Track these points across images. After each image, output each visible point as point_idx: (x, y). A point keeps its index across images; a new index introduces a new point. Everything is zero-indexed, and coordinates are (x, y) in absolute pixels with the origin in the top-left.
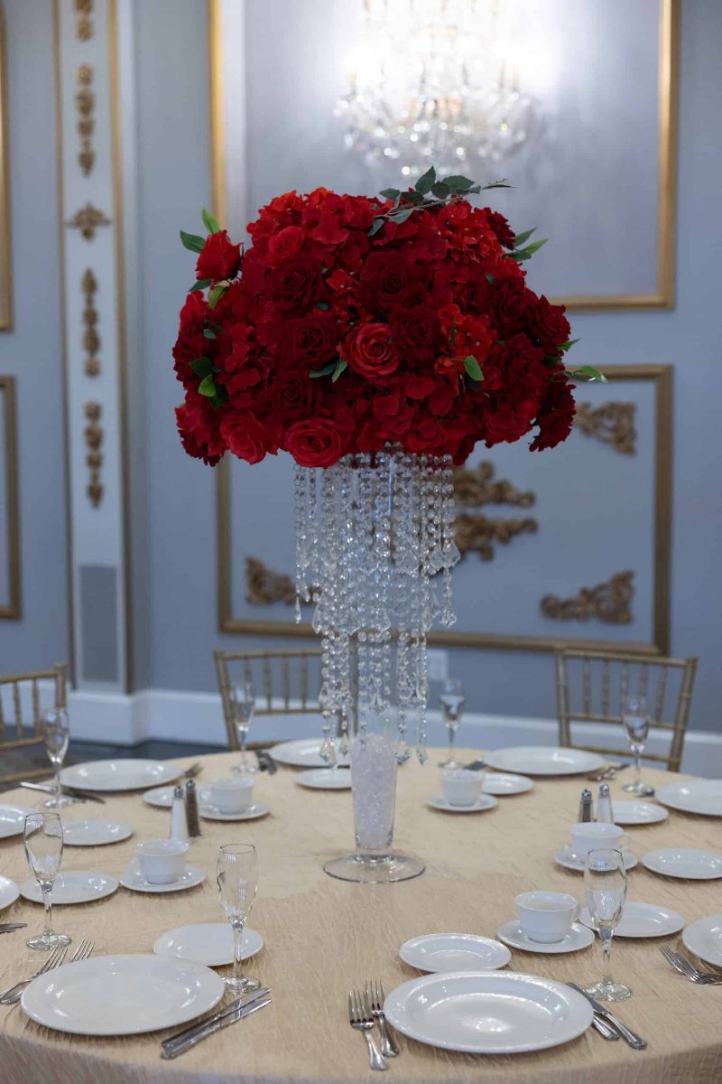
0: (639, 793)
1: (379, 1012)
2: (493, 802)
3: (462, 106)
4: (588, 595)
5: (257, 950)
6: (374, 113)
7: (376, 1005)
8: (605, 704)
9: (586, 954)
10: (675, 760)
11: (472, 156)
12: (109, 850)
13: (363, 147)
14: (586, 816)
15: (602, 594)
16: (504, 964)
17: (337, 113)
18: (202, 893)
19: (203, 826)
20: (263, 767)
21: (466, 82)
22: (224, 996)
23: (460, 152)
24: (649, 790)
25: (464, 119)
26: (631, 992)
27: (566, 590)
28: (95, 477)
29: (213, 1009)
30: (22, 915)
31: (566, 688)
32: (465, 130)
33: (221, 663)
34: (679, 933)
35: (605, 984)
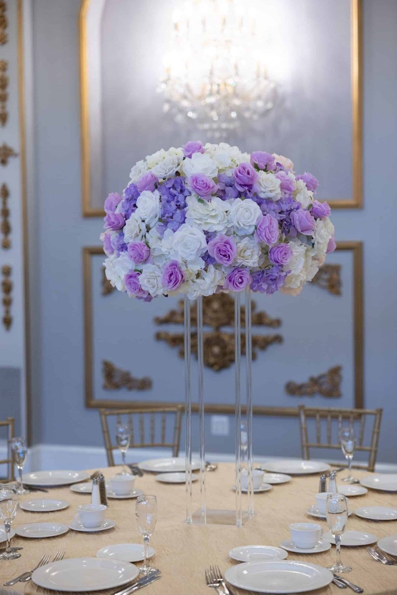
0: (351, 482)
1: (222, 580)
2: (270, 487)
3: (235, 88)
4: (315, 381)
5: (151, 556)
6: (182, 90)
7: (219, 577)
8: (329, 438)
9: (327, 554)
10: (371, 468)
11: (240, 117)
12: (58, 514)
13: (174, 111)
14: (323, 489)
15: (322, 380)
16: (284, 558)
17: (159, 90)
18: (115, 532)
19: (108, 502)
20: (135, 474)
21: (237, 74)
22: (139, 575)
23: (234, 115)
24: (356, 481)
25: (236, 95)
26: (351, 569)
27: (301, 378)
28: (7, 312)
29: (134, 580)
30: (18, 544)
31: (306, 429)
32: (237, 102)
33: (103, 417)
34: (375, 544)
35: (338, 564)
